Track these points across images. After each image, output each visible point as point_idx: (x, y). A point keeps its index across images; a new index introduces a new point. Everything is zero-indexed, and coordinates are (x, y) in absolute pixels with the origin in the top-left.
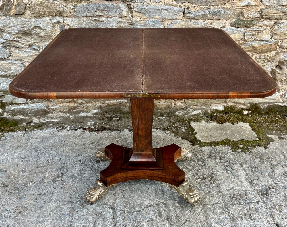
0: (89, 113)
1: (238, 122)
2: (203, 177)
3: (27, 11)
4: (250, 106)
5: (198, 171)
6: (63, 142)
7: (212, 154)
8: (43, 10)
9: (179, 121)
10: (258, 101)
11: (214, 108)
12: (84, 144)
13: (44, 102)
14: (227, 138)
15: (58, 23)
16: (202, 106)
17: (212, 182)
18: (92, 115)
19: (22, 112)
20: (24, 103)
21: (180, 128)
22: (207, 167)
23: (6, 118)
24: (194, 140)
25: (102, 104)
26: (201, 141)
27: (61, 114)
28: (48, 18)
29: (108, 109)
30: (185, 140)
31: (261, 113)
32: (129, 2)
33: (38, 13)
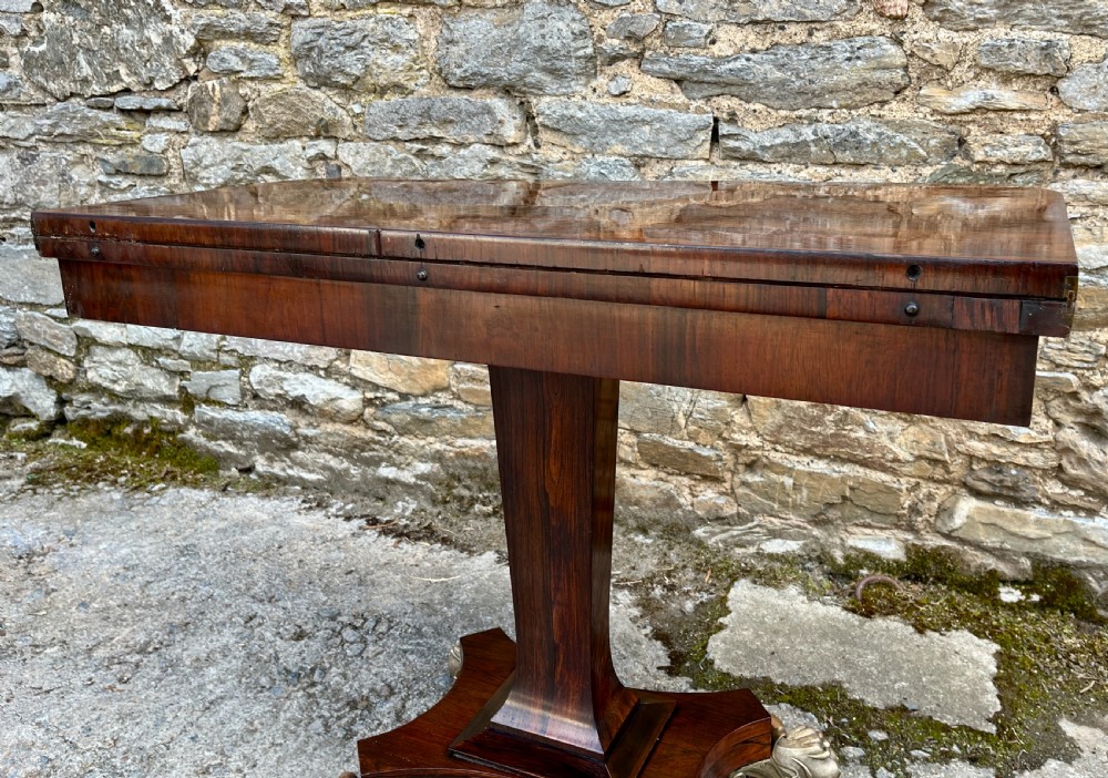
0: (406, 472)
1: (947, 630)
3: (249, 122)
4: (1035, 568)
6: (277, 546)
8: (284, 118)
9: (698, 569)
10: (1075, 553)
11: (860, 545)
13: (288, 411)
14: (839, 682)
15: (321, 159)
16: (806, 525)
18: (413, 480)
19: (228, 432)
20: (234, 403)
21: (687, 593)
23: (190, 441)
24: (695, 652)
25: (444, 446)
26: (713, 663)
27: (328, 457)
28: (297, 144)
29: (464, 467)
30: (659, 643)
31: (1092, 616)
32: (524, 93)
33: (271, 126)
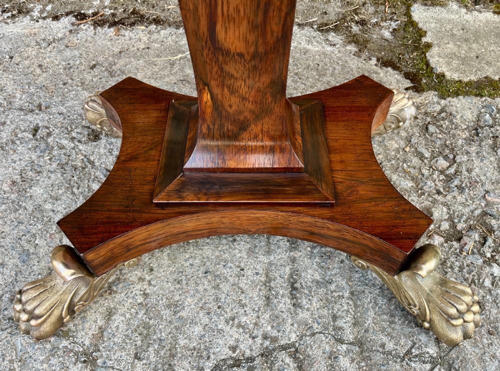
2: (453, 226)
5: (435, 202)
6: (7, 57)
7: (482, 128)
12: (68, 68)
17: (489, 255)
21: (377, 24)
22: (467, 180)
24: (422, 69)
26: (444, 76)
30: (389, 69)
